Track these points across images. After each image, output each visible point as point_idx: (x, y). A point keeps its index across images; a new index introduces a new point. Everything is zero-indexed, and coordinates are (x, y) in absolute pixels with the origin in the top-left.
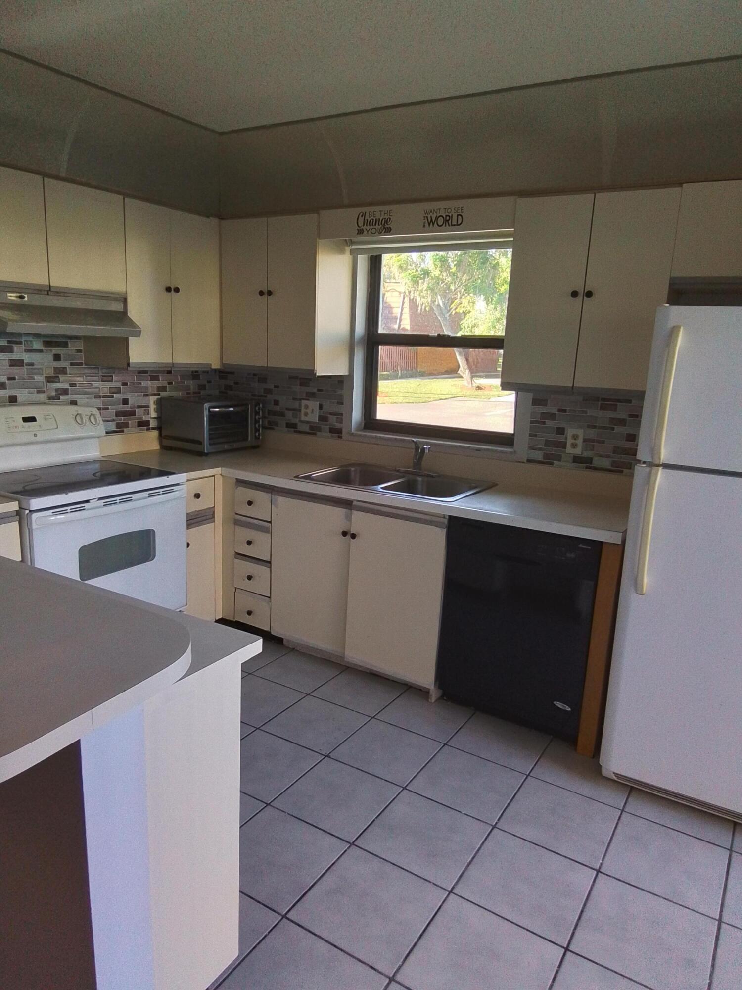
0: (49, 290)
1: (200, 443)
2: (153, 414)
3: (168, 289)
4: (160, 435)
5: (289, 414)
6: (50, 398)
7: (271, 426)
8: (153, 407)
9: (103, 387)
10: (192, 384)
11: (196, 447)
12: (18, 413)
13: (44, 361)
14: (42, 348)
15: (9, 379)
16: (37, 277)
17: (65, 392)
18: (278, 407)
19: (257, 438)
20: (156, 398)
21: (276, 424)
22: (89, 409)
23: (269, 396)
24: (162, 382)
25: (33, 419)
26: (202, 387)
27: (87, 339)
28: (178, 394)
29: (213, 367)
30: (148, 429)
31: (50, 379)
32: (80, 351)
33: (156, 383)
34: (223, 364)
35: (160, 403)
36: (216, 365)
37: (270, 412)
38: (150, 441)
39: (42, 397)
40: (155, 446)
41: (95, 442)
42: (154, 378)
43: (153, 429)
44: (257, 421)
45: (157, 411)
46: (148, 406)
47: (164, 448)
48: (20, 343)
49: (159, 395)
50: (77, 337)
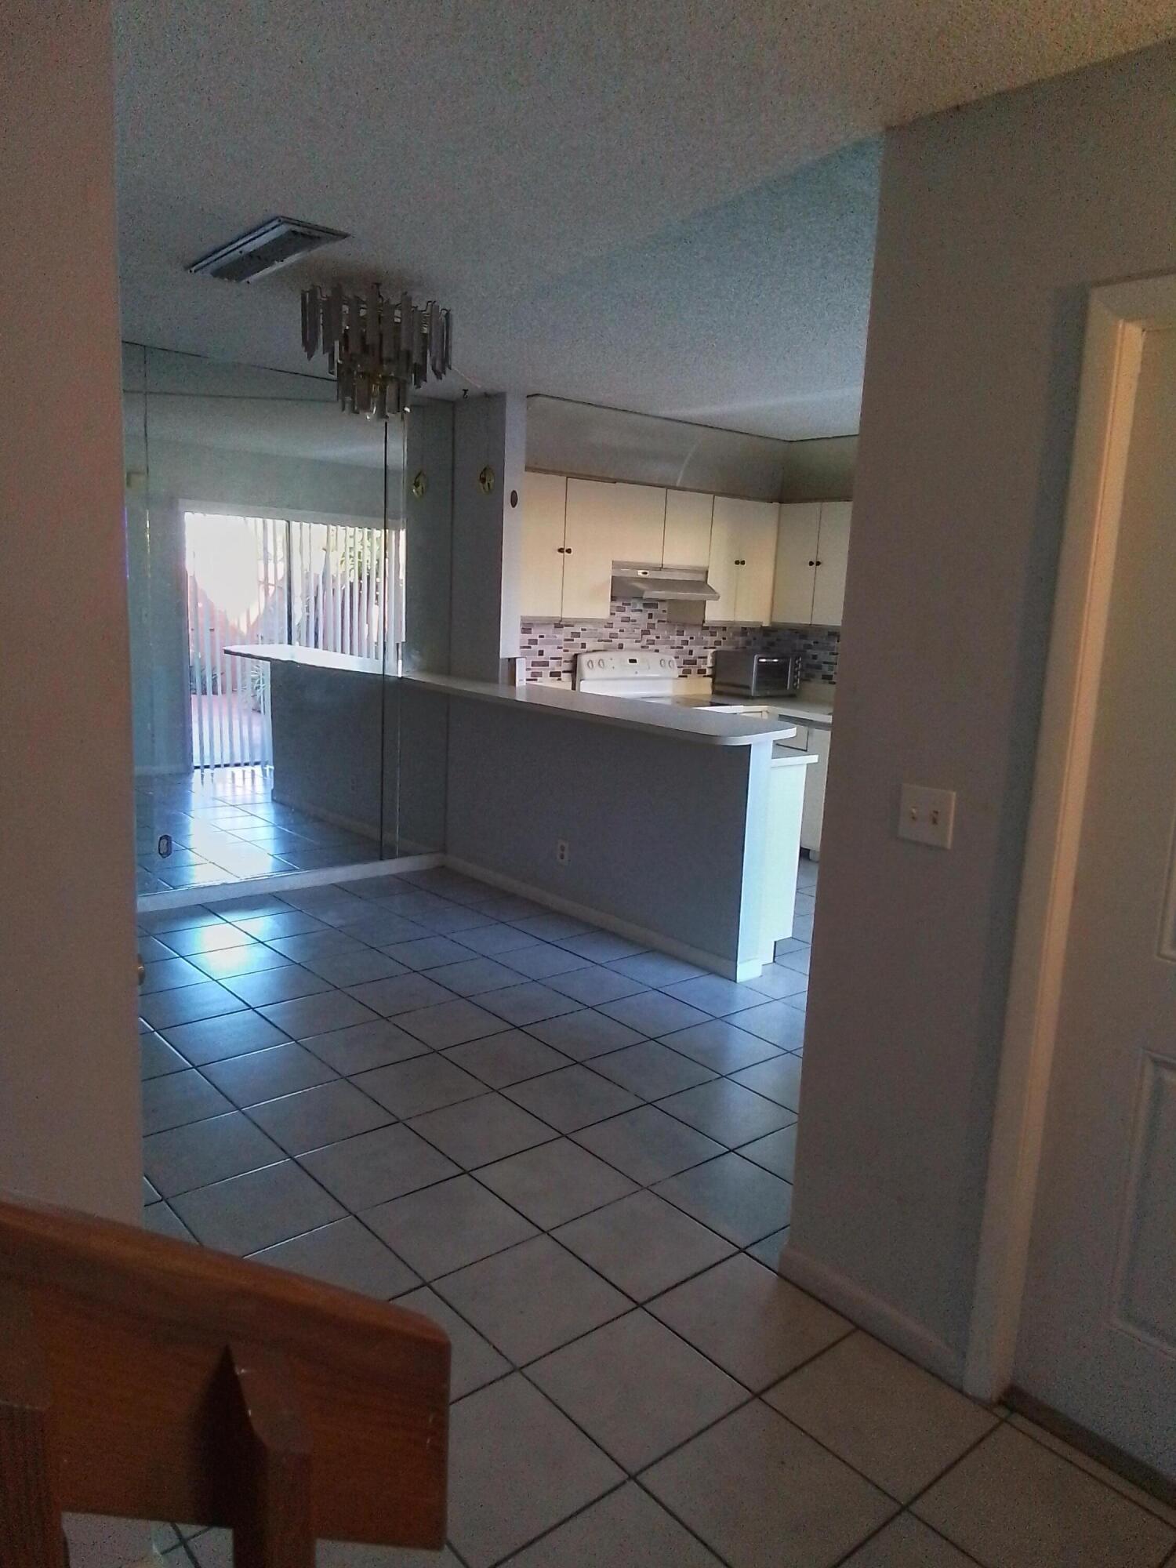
0: (661, 568)
1: (748, 688)
2: (710, 664)
3: (737, 563)
4: (713, 682)
5: (826, 668)
6: (643, 647)
7: (808, 678)
8: (710, 658)
9: (677, 640)
10: (740, 640)
11: (744, 691)
12: (626, 656)
13: (642, 617)
14: (642, 608)
15: (620, 631)
16: (654, 559)
17: (653, 643)
18: (816, 661)
19: (795, 688)
20: (712, 650)
21: (813, 676)
22: (669, 655)
23: (809, 651)
24: (718, 637)
25: (634, 661)
26: (748, 643)
27: (673, 602)
28: (730, 648)
29: (764, 625)
30: (705, 676)
31: (645, 632)
32: (664, 611)
33: (715, 639)
34: (771, 623)
35: (716, 655)
36: (766, 624)
37: (808, 666)
38: (705, 686)
39: (639, 645)
40: (709, 691)
41: (670, 683)
42: (713, 634)
43: (708, 676)
44: (796, 673)
45: (712, 662)
46: (706, 657)
47: (715, 692)
48: (629, 604)
49: (714, 648)
50: (663, 601)
